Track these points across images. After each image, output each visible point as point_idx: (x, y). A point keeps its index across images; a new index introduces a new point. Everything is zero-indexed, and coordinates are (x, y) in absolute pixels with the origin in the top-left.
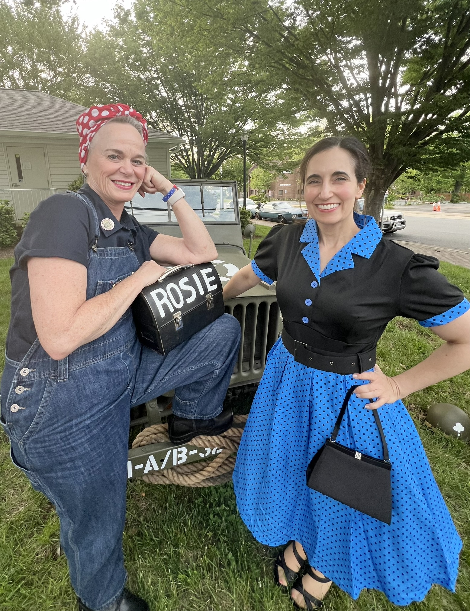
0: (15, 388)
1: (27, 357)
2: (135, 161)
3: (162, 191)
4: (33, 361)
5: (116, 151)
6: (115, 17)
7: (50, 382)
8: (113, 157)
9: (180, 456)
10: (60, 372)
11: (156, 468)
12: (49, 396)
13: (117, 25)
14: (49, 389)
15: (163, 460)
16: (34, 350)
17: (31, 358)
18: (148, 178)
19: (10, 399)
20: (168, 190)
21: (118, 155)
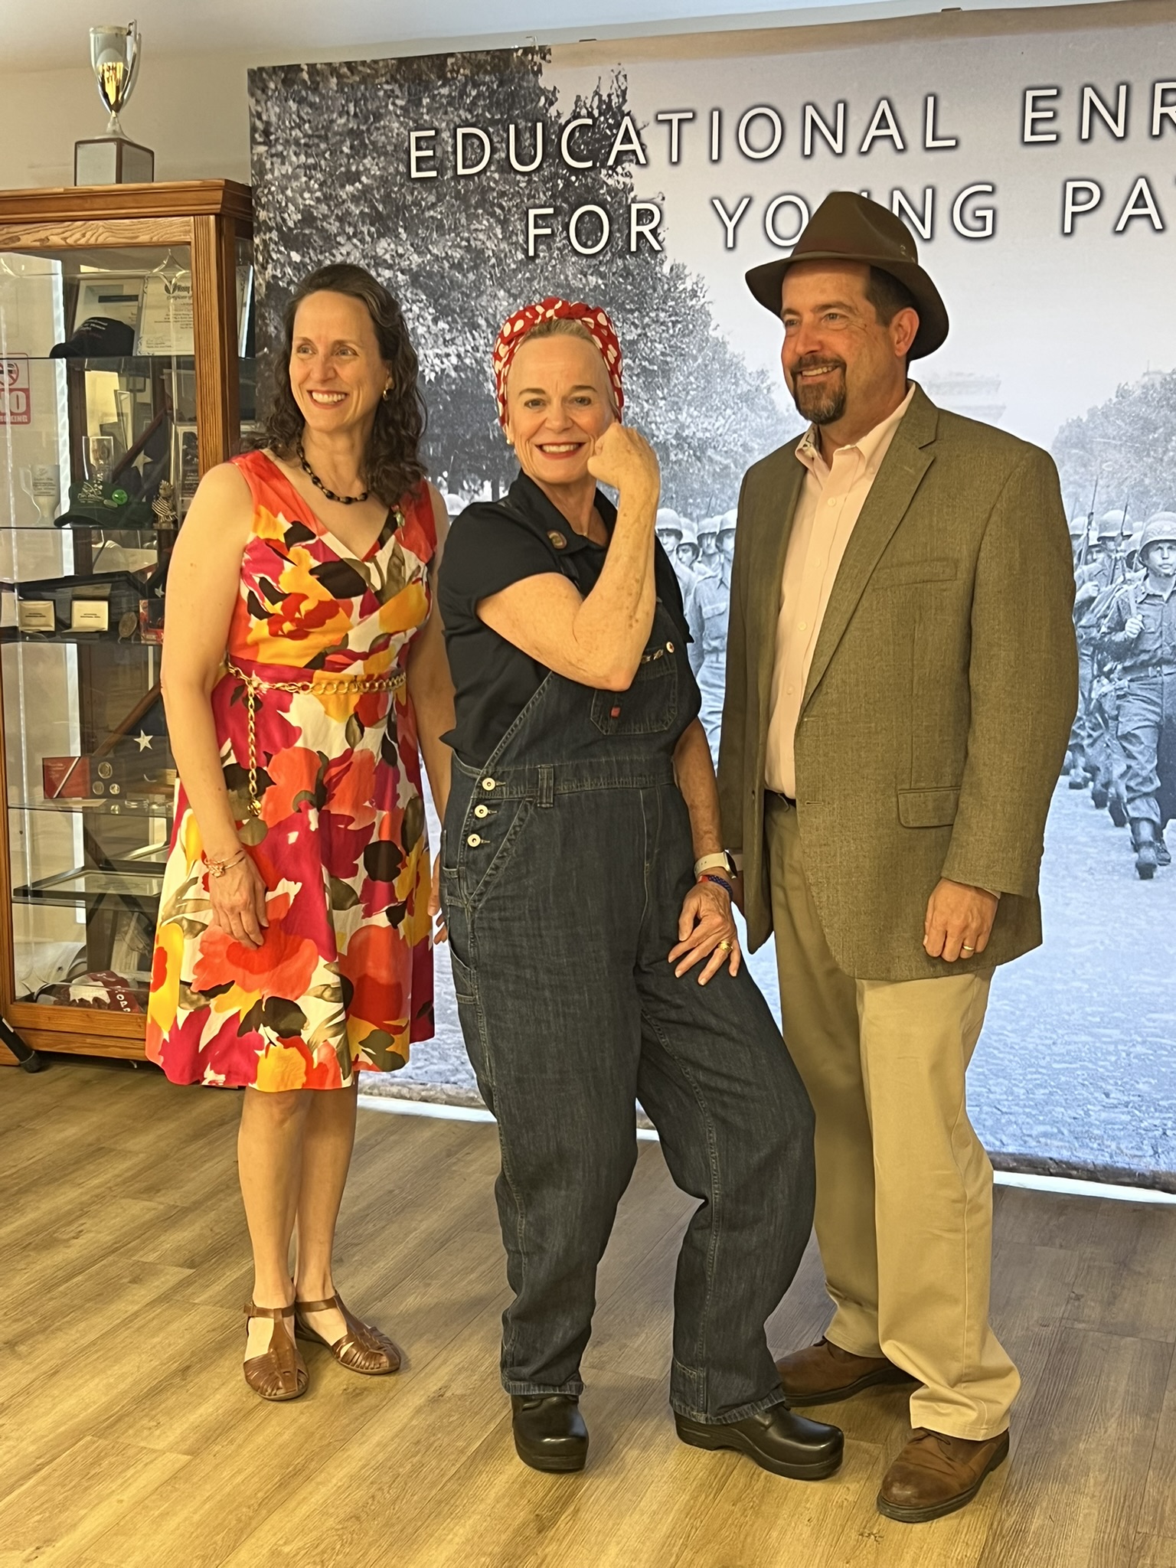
0: (473, 808)
1: (492, 761)
4: (500, 769)
7: (526, 806)
10: (542, 790)
12: (520, 826)
14: (523, 815)
16: (502, 750)
17: (497, 765)
19: (466, 826)
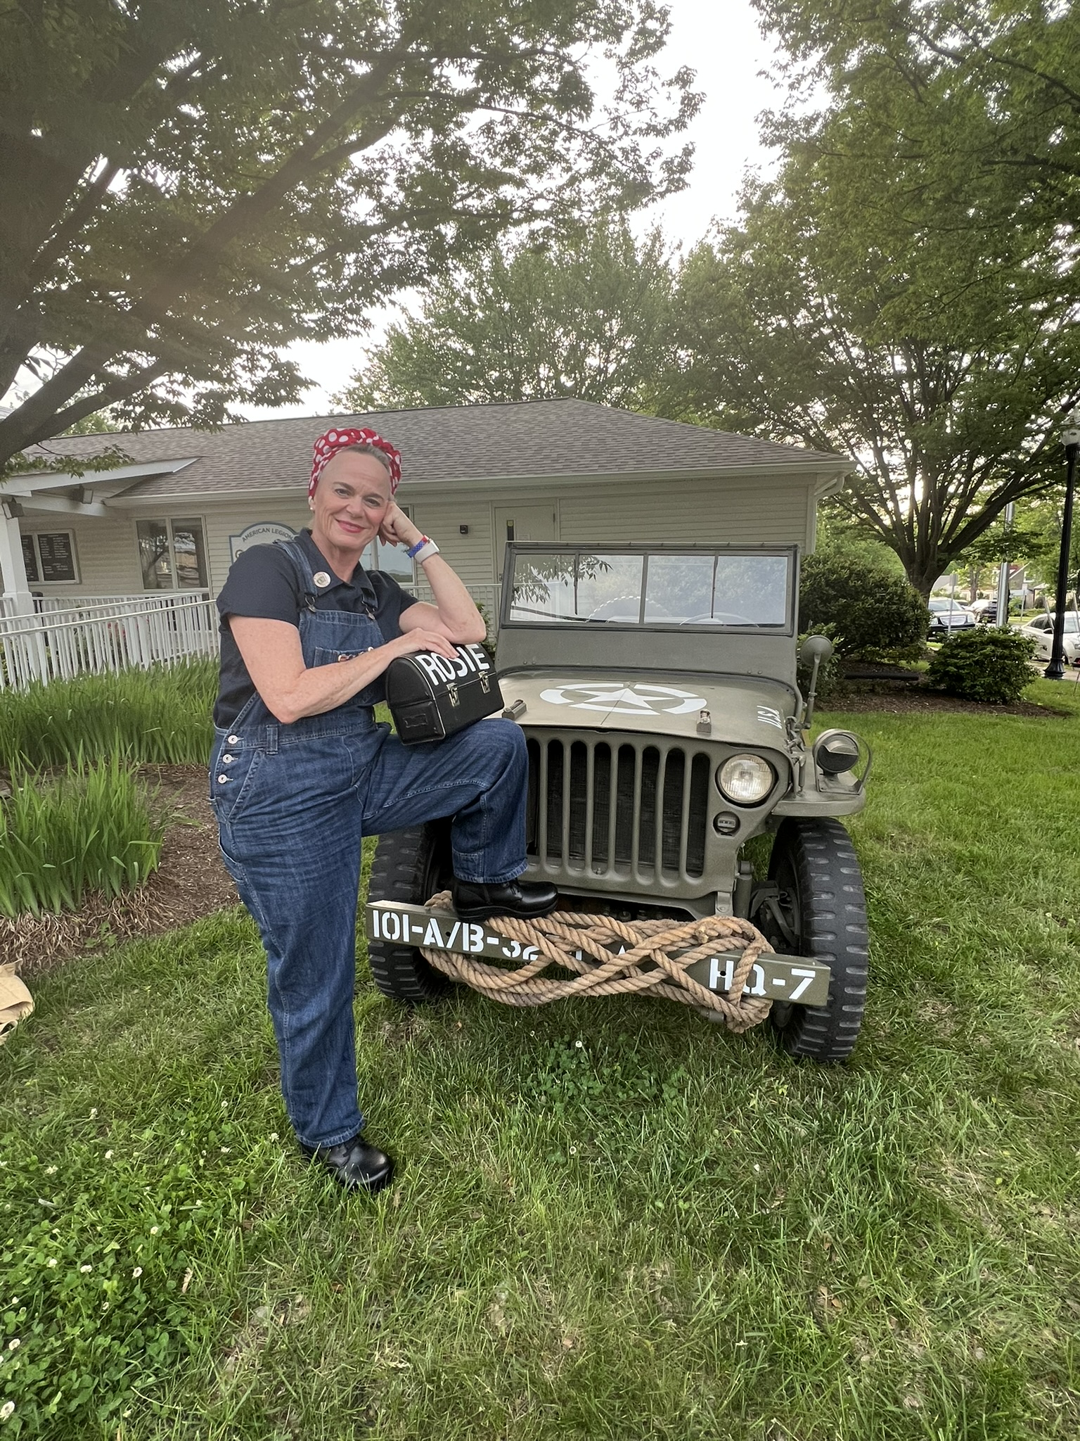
2: (370, 499)
3: (406, 542)
5: (345, 485)
6: (739, 209)
8: (342, 491)
9: (473, 937)
11: (441, 944)
13: (743, 224)
15: (449, 934)
18: (388, 521)
20: (416, 542)
21: (347, 491)
